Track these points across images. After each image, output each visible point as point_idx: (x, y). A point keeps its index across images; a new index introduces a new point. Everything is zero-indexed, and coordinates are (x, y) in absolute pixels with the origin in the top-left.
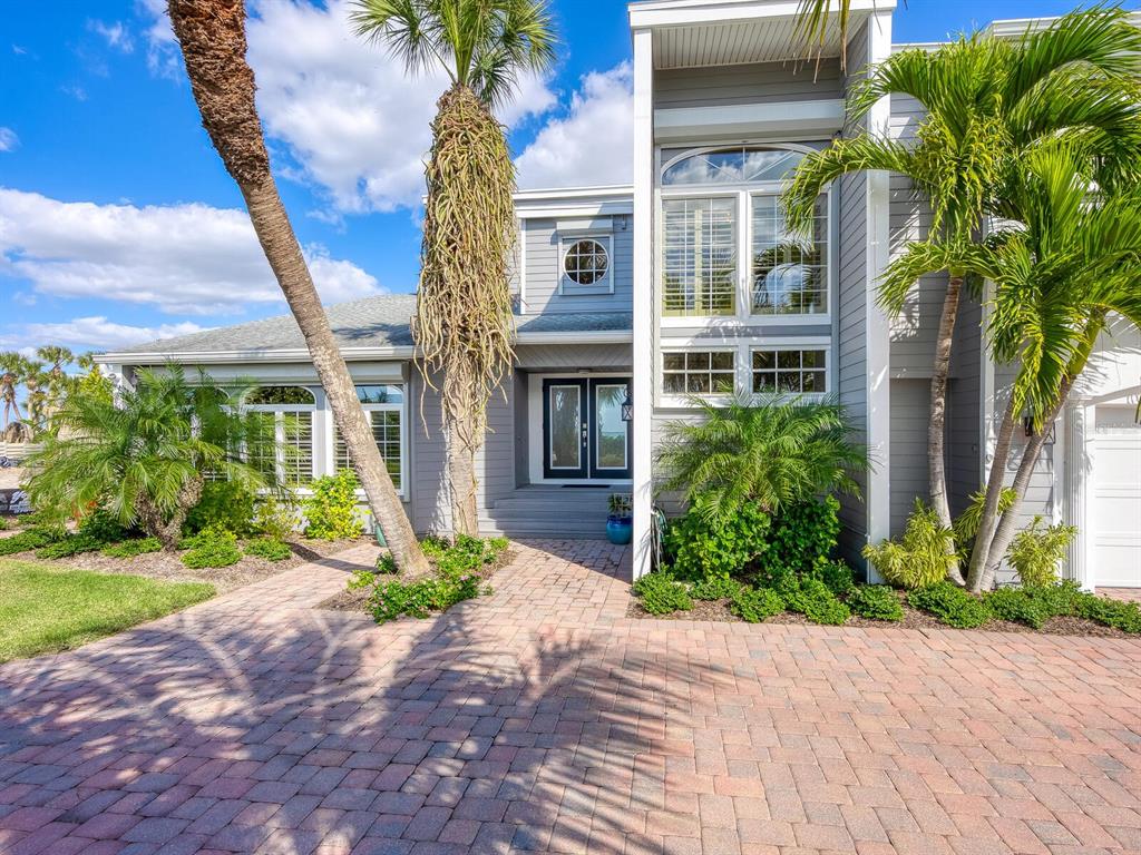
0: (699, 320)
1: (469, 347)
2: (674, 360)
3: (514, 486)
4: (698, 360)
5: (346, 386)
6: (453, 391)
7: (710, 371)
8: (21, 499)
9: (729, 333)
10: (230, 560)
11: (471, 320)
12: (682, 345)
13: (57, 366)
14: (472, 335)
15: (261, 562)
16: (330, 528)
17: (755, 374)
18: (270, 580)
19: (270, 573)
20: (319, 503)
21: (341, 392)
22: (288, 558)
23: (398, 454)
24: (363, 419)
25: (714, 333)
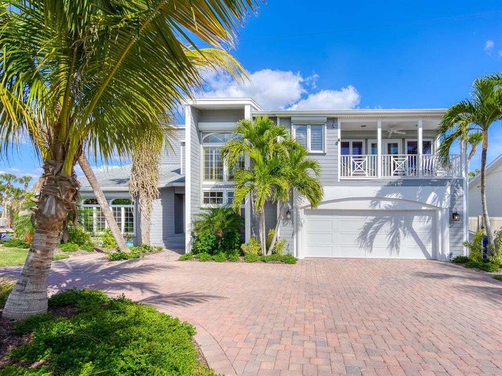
0: (212, 183)
1: (145, 190)
2: (206, 194)
3: (174, 233)
4: (213, 194)
5: (104, 201)
6: (141, 202)
7: (216, 197)
8: (5, 236)
9: (221, 187)
10: (75, 250)
11: (144, 182)
12: (208, 190)
13: (9, 183)
14: (145, 186)
15: (84, 251)
16: (109, 244)
17: (229, 199)
18: (86, 256)
19: (87, 254)
20: (105, 236)
21: (102, 203)
22: (93, 251)
23: (133, 221)
24: (109, 210)
25: (217, 187)
